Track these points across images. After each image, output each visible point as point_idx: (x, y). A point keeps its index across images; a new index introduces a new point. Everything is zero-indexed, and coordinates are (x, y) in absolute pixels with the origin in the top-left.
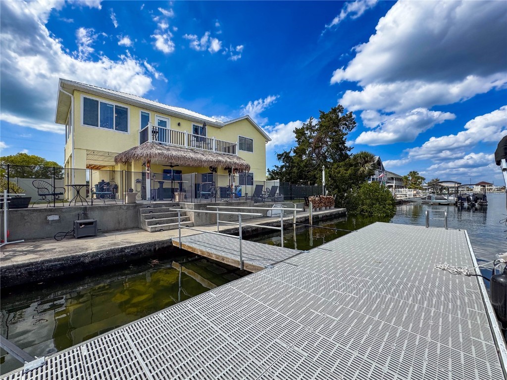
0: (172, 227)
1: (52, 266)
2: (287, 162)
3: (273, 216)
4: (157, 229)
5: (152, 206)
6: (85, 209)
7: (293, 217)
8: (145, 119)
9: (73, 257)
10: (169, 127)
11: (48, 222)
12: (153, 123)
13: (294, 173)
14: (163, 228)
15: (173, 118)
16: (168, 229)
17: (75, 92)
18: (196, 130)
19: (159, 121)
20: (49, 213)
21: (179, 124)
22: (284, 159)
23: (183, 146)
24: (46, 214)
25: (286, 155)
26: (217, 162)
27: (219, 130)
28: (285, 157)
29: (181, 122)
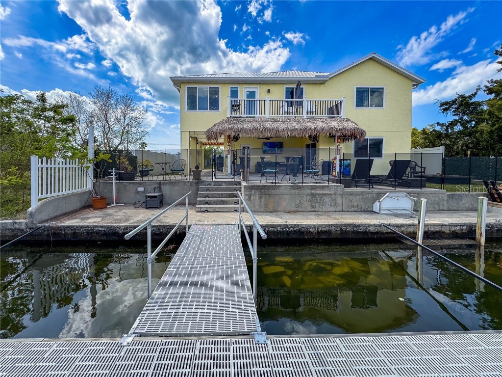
0: (217, 210)
2: (464, 113)
4: (202, 210)
6: (160, 183)
8: (234, 93)
10: (257, 97)
11: (138, 192)
12: (242, 96)
14: (208, 210)
15: (262, 86)
16: (213, 211)
18: (290, 93)
19: (248, 93)
20: (139, 186)
21: (269, 91)
22: (457, 108)
23: (263, 115)
24: (137, 186)
25: (462, 101)
28: (461, 105)
29: (272, 88)
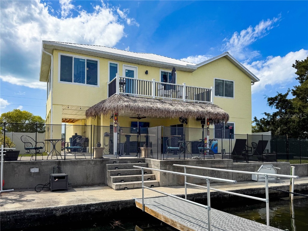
0: (136, 186)
1: (32, 216)
2: (282, 108)
3: (259, 180)
4: (121, 187)
5: (118, 162)
6: (59, 163)
7: (289, 184)
8: (113, 70)
9: (48, 210)
10: (136, 77)
11: (30, 174)
12: (121, 75)
13: (294, 122)
14: (128, 187)
15: (141, 67)
16: (132, 187)
17: (55, 52)
19: (127, 71)
20: (32, 166)
21: (147, 73)
22: (278, 103)
23: (150, 96)
24: (30, 166)
25: (280, 99)
26: (187, 112)
27: (190, 74)
28: (280, 101)
29: (148, 69)
